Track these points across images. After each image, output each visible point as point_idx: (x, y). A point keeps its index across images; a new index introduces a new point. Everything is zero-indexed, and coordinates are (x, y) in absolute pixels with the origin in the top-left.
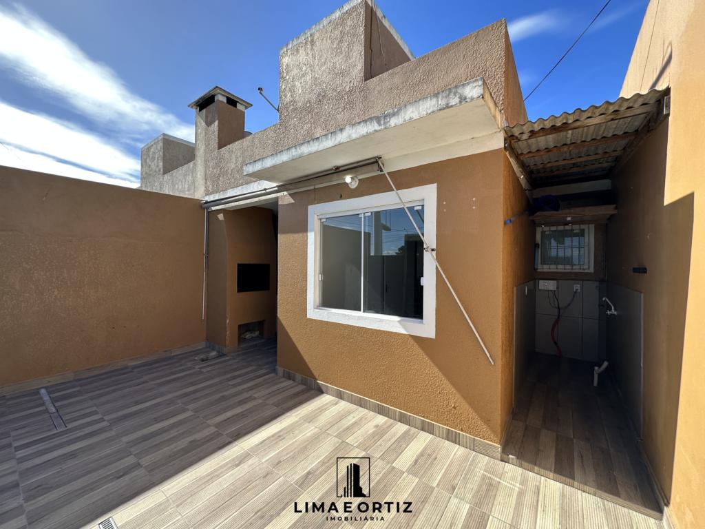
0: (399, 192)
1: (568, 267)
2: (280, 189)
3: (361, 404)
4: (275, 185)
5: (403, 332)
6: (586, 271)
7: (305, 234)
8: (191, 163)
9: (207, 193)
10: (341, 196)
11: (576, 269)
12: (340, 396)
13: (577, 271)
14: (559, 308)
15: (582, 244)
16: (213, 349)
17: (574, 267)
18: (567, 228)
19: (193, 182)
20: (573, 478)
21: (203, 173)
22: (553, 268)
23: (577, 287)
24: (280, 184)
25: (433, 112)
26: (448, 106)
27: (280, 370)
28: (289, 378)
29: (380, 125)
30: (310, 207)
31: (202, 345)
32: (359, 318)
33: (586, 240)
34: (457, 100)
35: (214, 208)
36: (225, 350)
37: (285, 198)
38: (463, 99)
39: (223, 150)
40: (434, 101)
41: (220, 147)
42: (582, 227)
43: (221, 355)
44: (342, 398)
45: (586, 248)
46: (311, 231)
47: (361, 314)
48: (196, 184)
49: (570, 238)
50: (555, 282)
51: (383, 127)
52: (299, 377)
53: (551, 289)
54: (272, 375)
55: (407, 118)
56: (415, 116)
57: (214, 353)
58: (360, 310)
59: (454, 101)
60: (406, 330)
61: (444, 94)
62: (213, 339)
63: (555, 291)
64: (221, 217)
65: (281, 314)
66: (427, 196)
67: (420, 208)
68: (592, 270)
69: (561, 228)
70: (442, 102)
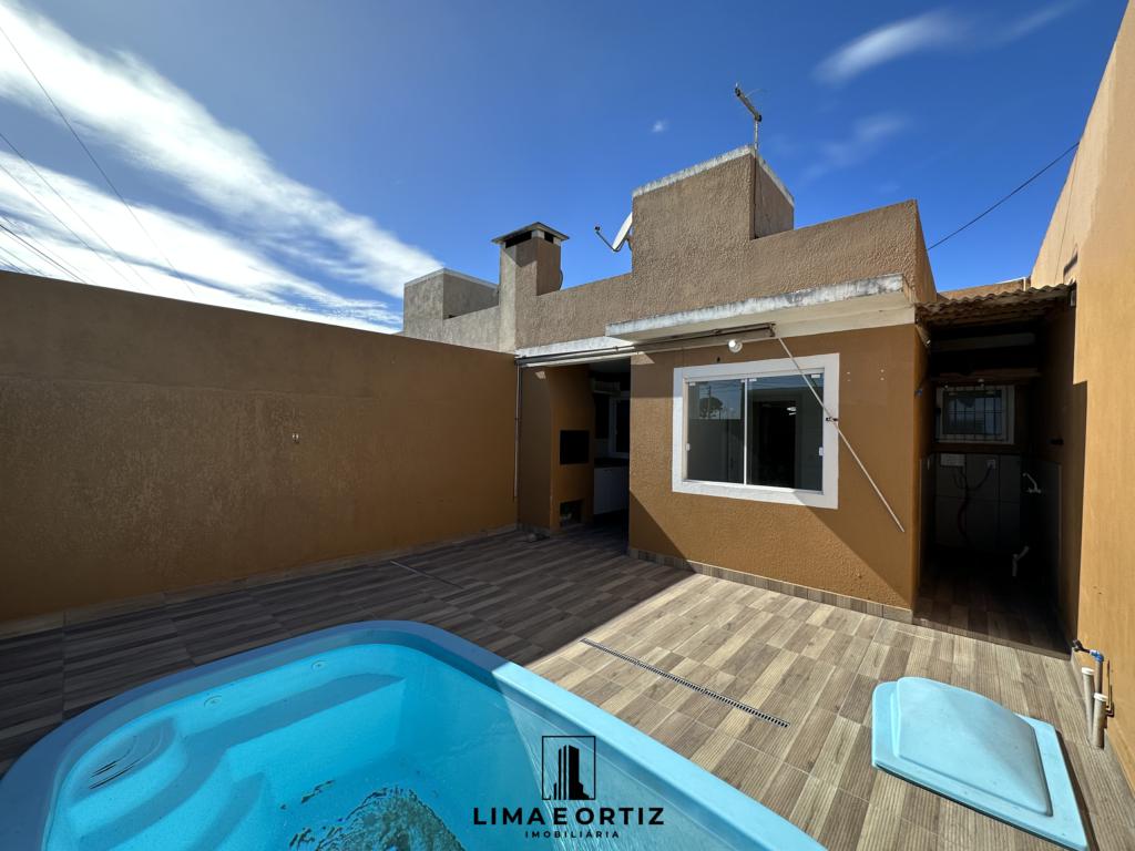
0: (796, 359)
1: (979, 437)
2: (638, 347)
3: (745, 581)
4: (630, 343)
5: (798, 503)
6: (1005, 443)
7: (669, 399)
8: (493, 309)
9: (520, 346)
10: (719, 360)
11: (991, 440)
12: (719, 575)
13: (992, 442)
14: (967, 488)
15: (998, 408)
16: (531, 532)
17: (989, 437)
18: (978, 388)
19: (497, 331)
20: (987, 634)
21: (513, 321)
22: (959, 439)
23: (992, 463)
24: (636, 342)
25: (851, 297)
26: (866, 294)
27: (634, 552)
28: (647, 559)
29: (791, 302)
30: (676, 370)
31: (514, 526)
32: (743, 490)
33: (1004, 403)
34: (877, 290)
35: (530, 365)
36: (548, 533)
37: (641, 359)
38: (882, 290)
39: (545, 297)
40: (852, 288)
41: (539, 293)
42: (998, 387)
43: (541, 538)
44: (721, 577)
45: (1004, 415)
46: (678, 395)
47: (745, 486)
48: (501, 334)
49: (982, 399)
50: (963, 456)
51: (794, 305)
52: (661, 557)
53: (957, 464)
54: (623, 557)
55: (822, 299)
56: (831, 299)
57: (532, 536)
58: (743, 482)
59: (873, 290)
60: (802, 501)
61: (863, 283)
62: (528, 519)
63: (961, 467)
64: (541, 375)
65: (635, 487)
66: (828, 366)
67: (818, 376)
68: (1011, 441)
69: (970, 388)
70: (860, 290)
